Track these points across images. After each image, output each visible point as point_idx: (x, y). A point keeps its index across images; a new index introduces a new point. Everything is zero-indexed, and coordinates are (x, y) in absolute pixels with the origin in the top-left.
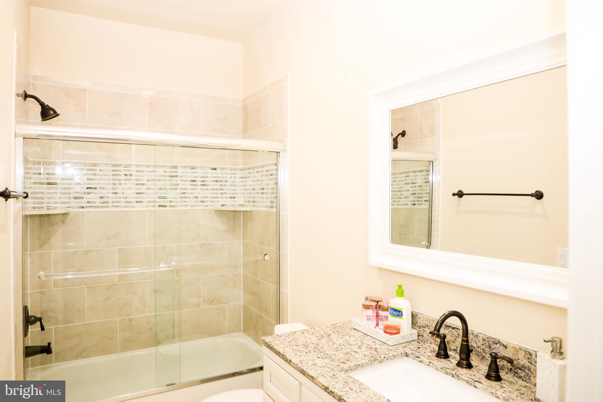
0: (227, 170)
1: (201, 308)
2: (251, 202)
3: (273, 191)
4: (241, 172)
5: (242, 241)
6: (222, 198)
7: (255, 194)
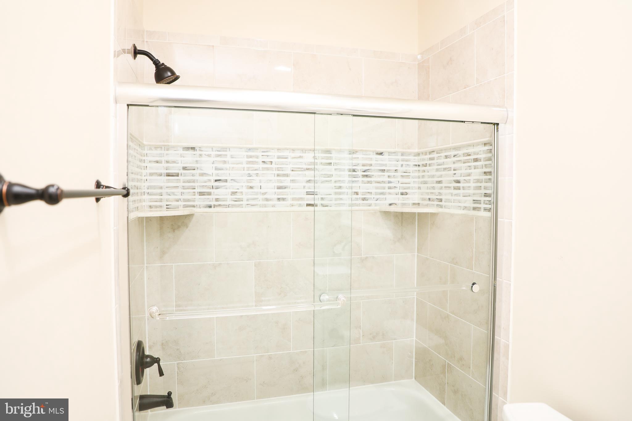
0: (397, 155)
1: (361, 344)
2: (433, 200)
4: (416, 158)
5: (416, 254)
6: (390, 194)
7: (441, 188)
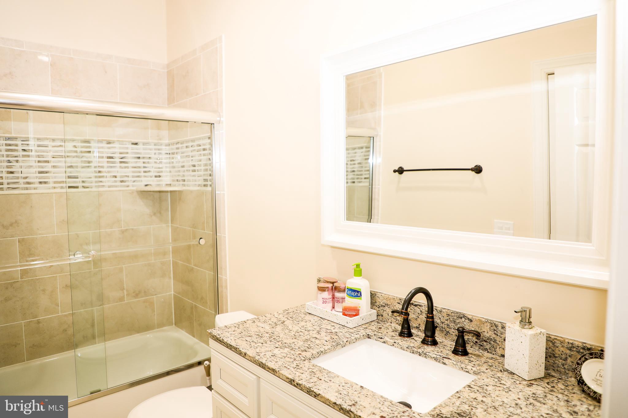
0: (150, 145)
1: (126, 302)
2: (180, 181)
3: (206, 167)
4: (167, 147)
5: (170, 225)
6: (145, 176)
7: (184, 171)
